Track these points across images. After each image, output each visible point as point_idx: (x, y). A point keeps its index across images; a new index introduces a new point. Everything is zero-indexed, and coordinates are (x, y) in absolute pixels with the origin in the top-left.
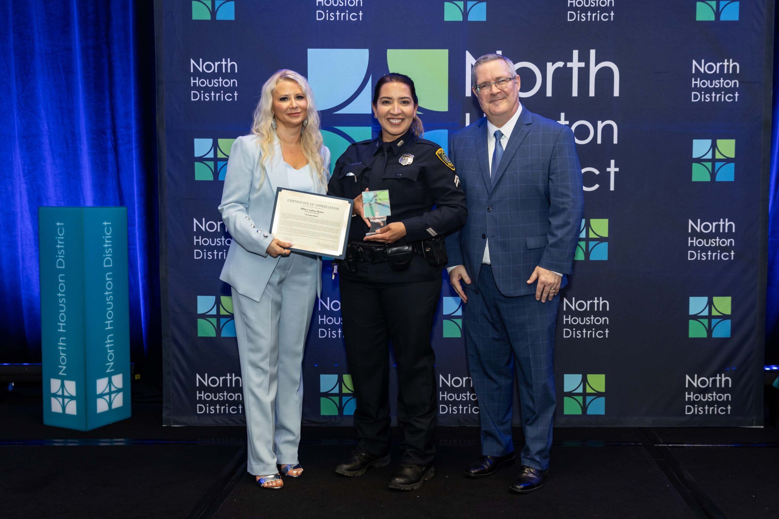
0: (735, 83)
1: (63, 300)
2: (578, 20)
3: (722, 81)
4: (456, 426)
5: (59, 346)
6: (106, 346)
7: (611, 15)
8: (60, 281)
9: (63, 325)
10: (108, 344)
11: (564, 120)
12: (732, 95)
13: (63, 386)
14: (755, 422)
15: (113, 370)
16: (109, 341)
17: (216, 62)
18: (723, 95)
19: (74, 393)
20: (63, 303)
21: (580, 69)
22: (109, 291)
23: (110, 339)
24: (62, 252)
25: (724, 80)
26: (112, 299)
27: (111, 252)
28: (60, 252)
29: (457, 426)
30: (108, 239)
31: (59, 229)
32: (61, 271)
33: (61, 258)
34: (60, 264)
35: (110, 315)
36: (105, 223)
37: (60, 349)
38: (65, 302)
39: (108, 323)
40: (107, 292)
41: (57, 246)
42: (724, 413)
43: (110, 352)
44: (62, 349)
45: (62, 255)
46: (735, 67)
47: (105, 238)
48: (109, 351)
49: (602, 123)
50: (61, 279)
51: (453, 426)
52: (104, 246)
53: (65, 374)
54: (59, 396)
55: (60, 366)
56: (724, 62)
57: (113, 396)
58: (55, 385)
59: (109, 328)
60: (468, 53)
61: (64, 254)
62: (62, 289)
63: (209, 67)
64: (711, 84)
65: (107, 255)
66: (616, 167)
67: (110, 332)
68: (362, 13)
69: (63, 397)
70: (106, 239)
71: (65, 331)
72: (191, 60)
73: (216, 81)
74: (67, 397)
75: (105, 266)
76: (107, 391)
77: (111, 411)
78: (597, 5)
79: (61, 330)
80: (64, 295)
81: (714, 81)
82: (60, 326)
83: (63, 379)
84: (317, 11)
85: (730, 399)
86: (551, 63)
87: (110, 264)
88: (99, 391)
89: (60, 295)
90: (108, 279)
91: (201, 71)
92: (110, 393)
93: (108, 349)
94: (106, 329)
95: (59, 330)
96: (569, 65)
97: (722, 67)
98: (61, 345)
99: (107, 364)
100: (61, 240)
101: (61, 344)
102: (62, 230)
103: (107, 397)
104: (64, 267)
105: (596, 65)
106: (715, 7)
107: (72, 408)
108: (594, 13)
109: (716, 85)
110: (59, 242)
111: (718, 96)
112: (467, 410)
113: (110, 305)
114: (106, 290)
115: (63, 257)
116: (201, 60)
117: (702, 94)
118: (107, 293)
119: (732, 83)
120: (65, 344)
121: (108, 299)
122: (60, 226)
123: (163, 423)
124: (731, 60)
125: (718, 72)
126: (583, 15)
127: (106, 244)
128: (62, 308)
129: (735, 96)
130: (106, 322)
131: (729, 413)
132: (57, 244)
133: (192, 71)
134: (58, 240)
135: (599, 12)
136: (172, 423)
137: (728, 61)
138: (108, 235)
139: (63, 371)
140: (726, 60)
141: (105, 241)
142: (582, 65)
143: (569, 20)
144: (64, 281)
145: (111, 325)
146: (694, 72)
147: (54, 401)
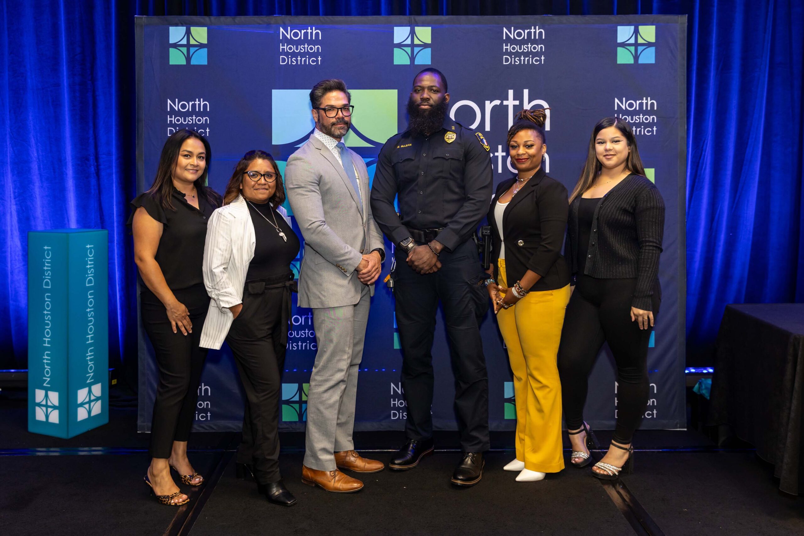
0: (653, 118)
1: (49, 317)
2: (513, 63)
3: (641, 116)
5: (44, 359)
6: (87, 359)
7: (542, 59)
8: (46, 299)
9: (48, 340)
10: (89, 357)
11: (501, 152)
12: (650, 129)
13: (46, 396)
14: (678, 425)
15: (93, 380)
16: (90, 354)
17: (190, 101)
18: (643, 129)
19: (56, 403)
20: (48, 320)
22: (90, 308)
23: (91, 351)
24: (49, 273)
25: (644, 115)
26: (93, 315)
27: (93, 272)
28: (47, 273)
30: (90, 261)
31: (46, 252)
32: (47, 291)
33: (47, 279)
34: (47, 284)
35: (91, 330)
36: (88, 246)
37: (45, 362)
38: (50, 319)
39: (89, 337)
40: (89, 308)
41: (44, 268)
42: (651, 417)
43: (91, 364)
44: (46, 362)
45: (48, 276)
46: (652, 104)
47: (88, 259)
48: (89, 363)
50: (48, 298)
52: (87, 267)
53: (49, 386)
54: (43, 406)
55: (44, 378)
56: (643, 100)
57: (92, 404)
58: (40, 395)
59: (90, 342)
61: (50, 275)
62: (48, 307)
63: (184, 106)
64: (632, 120)
65: (89, 275)
67: (90, 345)
68: (320, 58)
69: (47, 406)
70: (88, 261)
71: (49, 346)
72: (168, 100)
73: (190, 119)
74: (50, 407)
75: (87, 285)
76: (87, 400)
77: (90, 418)
78: (529, 51)
79: (46, 345)
80: (50, 313)
81: (634, 117)
82: (45, 340)
83: (47, 390)
84: (281, 57)
85: (655, 404)
86: (489, 102)
87: (92, 283)
88: (80, 401)
89: (45, 312)
90: (89, 297)
91: (177, 110)
92: (90, 402)
93: (89, 361)
94: (87, 342)
95: (44, 345)
96: (505, 103)
98: (46, 359)
99: (87, 375)
100: (48, 263)
101: (46, 357)
102: (49, 253)
103: (87, 406)
104: (50, 287)
106: (633, 52)
107: (54, 417)
108: (527, 57)
109: (636, 120)
110: (46, 264)
111: (638, 130)
113: (91, 321)
114: (88, 307)
115: (50, 277)
116: (177, 100)
118: (88, 310)
119: (650, 119)
120: (49, 358)
121: (89, 315)
122: (48, 250)
123: (138, 429)
124: (649, 98)
125: (638, 109)
126: (517, 59)
127: (89, 265)
128: (48, 325)
129: (654, 130)
130: (87, 337)
131: (655, 417)
132: (44, 266)
133: (169, 110)
134: (46, 262)
135: (531, 56)
136: (146, 430)
137: (647, 99)
138: (91, 257)
139: (48, 382)
140: (644, 98)
141: (88, 262)
143: (504, 63)
144: (50, 300)
145: (92, 338)
146: (616, 109)
147: (38, 409)
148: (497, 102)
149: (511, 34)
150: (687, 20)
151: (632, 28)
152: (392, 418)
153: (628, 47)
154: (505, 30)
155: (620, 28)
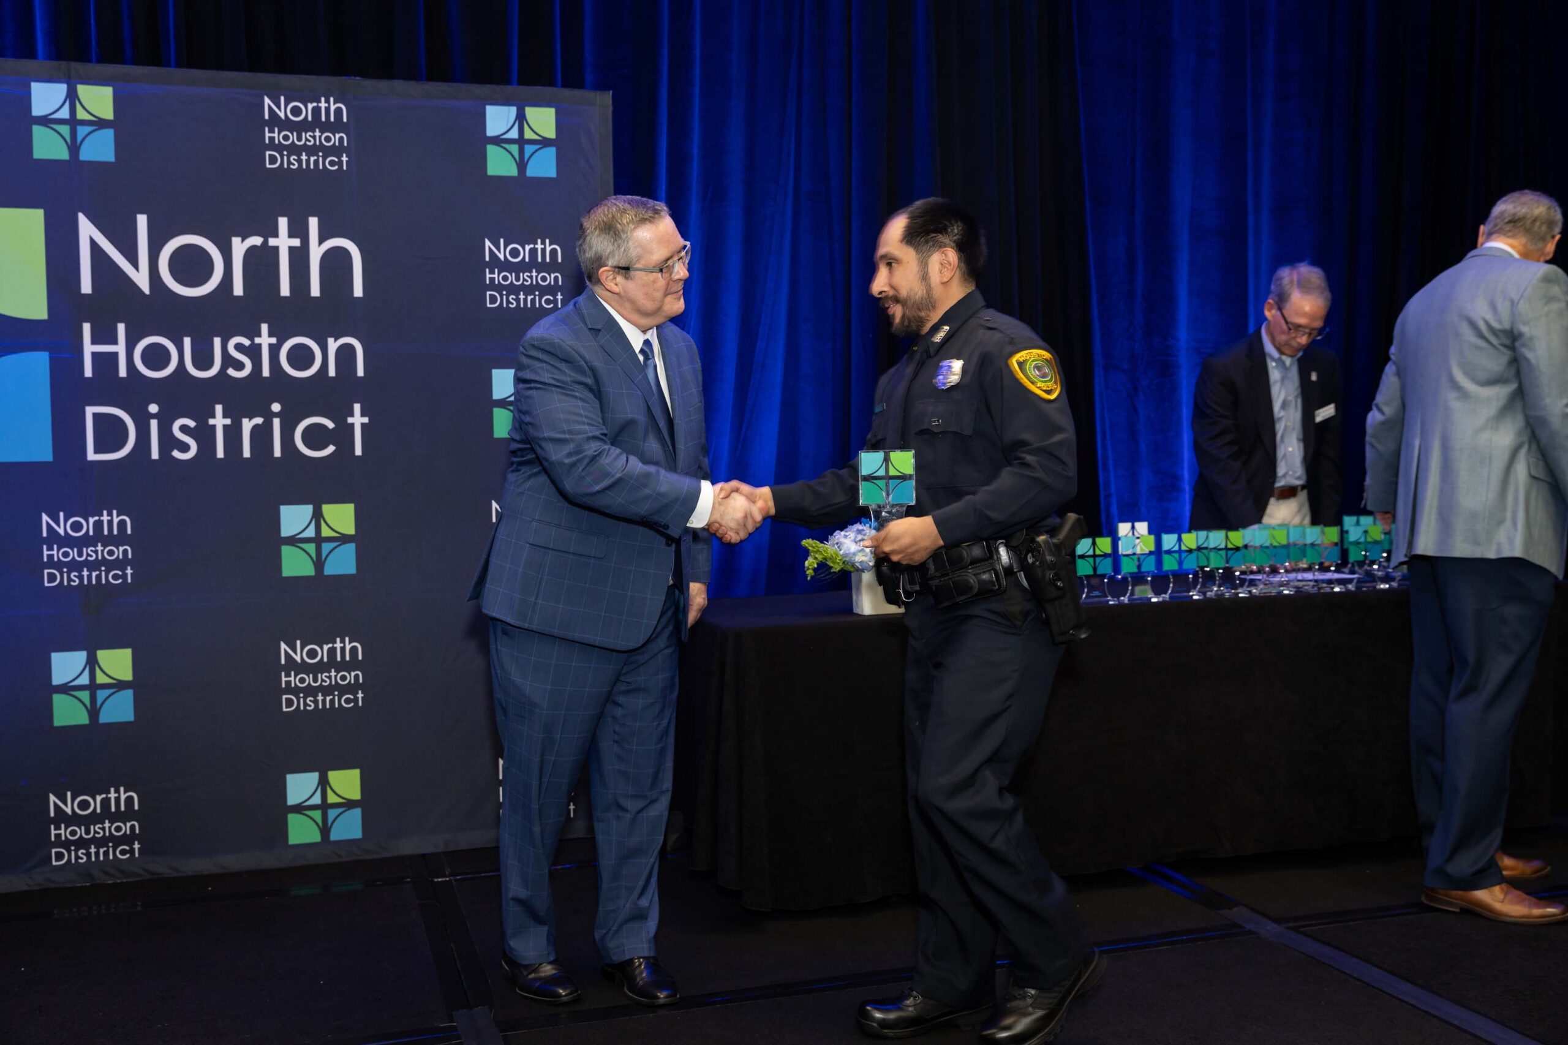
4: (84, 884)
21: (291, 249)
29: (88, 884)
49: (335, 341)
51: (80, 885)
60: (81, 217)
66: (363, 415)
96: (272, 242)
97: (533, 252)
105: (320, 243)
112: (106, 853)
117: (504, 295)
124: (547, 241)
142: (296, 242)
148: (257, 241)
149: (279, 109)
150: (611, 102)
151: (513, 111)
152: (54, 863)
153: (507, 146)
154: (267, 101)
155: (491, 110)
